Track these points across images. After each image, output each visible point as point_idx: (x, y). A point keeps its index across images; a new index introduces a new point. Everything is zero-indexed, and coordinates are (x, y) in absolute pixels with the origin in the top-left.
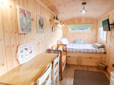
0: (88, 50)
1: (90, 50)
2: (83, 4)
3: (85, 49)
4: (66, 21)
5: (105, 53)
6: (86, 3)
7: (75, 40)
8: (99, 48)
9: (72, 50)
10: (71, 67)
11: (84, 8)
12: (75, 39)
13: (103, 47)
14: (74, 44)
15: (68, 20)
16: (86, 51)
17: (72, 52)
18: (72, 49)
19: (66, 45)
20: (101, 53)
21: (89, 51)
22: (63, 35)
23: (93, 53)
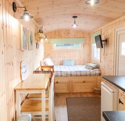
0: (80, 72)
1: (83, 72)
2: (73, 17)
3: (76, 72)
4: (49, 33)
5: (100, 74)
6: (76, 17)
7: (63, 61)
8: (93, 68)
9: (61, 74)
10: (61, 96)
11: (75, 22)
12: (62, 59)
13: (97, 67)
14: (61, 66)
15: (51, 32)
16: (79, 74)
17: (61, 76)
18: (61, 72)
19: (53, 66)
20: (95, 75)
21: (82, 74)
22: (45, 53)
23: (86, 75)
